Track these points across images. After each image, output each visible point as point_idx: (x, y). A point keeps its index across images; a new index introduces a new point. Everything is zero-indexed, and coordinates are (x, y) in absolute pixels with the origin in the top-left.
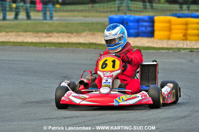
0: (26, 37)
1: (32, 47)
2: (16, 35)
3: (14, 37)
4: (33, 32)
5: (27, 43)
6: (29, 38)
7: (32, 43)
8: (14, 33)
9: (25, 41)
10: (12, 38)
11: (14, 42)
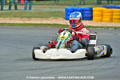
0: (16, 21)
1: (19, 26)
2: (10, 19)
3: (8, 20)
4: (20, 17)
5: (16, 24)
6: (18, 21)
7: (19, 24)
8: (8, 18)
9: (15, 23)
10: (8, 21)
11: (8, 24)
